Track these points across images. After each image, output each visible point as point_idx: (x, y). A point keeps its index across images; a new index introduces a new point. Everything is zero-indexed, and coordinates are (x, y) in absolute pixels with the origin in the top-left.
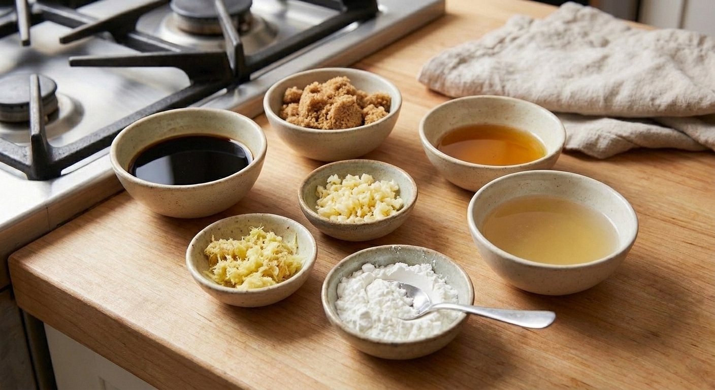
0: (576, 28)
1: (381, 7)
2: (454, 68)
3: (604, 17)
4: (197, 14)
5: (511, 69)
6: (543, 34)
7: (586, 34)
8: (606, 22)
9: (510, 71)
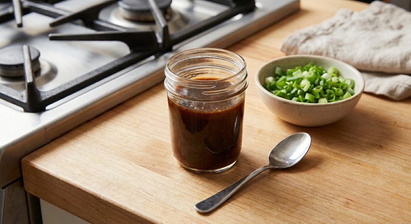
0: (382, 17)
1: (258, 4)
2: (304, 42)
3: (399, 11)
4: (136, 8)
5: (340, 44)
6: (360, 21)
7: (388, 22)
8: (401, 14)
9: (339, 45)
